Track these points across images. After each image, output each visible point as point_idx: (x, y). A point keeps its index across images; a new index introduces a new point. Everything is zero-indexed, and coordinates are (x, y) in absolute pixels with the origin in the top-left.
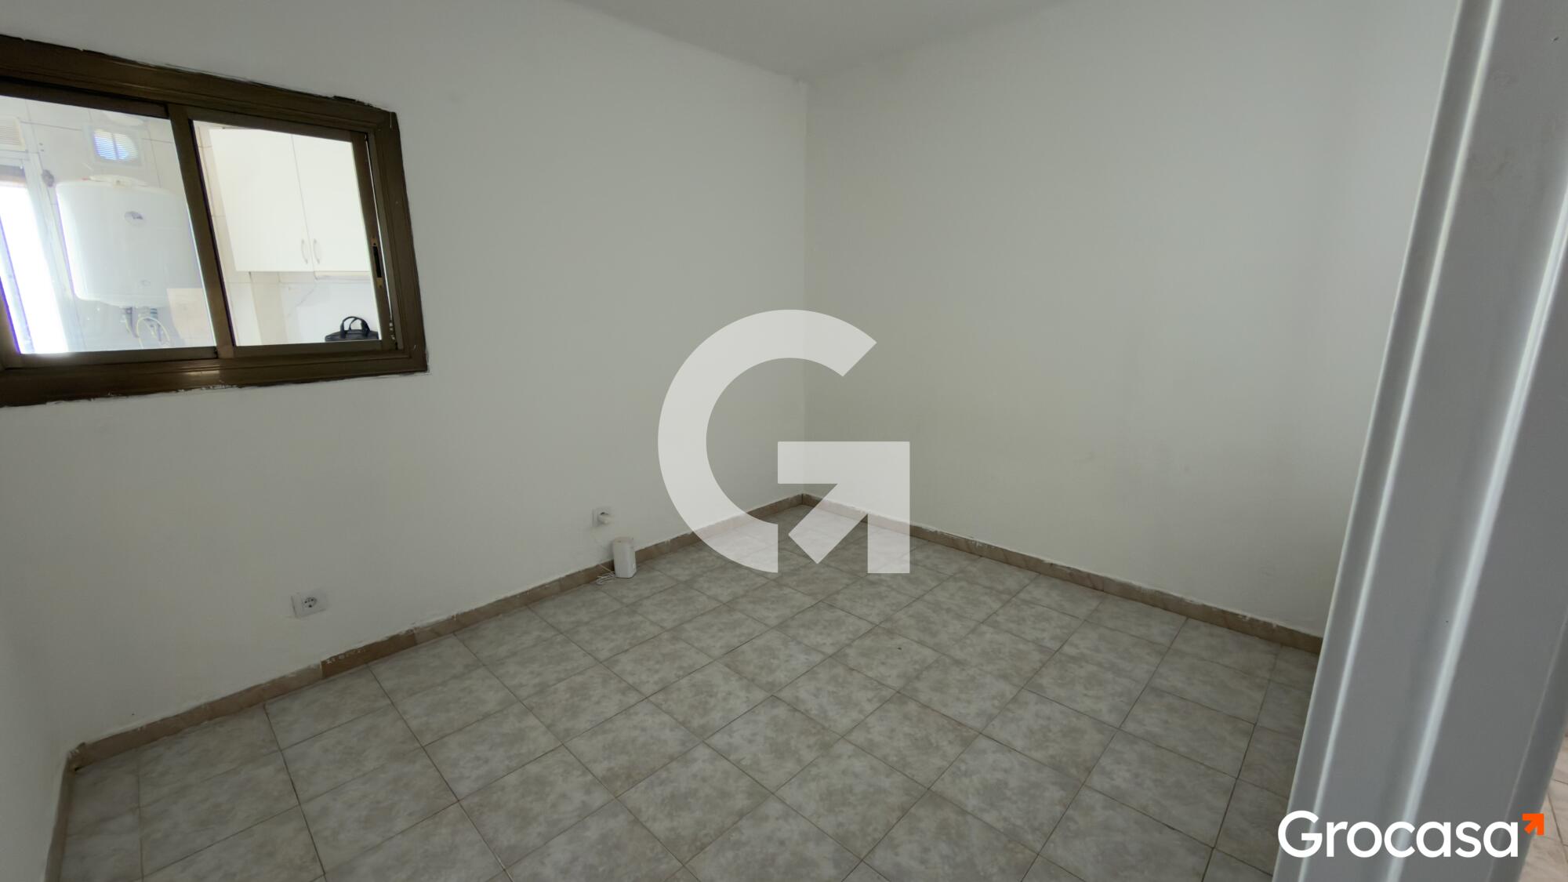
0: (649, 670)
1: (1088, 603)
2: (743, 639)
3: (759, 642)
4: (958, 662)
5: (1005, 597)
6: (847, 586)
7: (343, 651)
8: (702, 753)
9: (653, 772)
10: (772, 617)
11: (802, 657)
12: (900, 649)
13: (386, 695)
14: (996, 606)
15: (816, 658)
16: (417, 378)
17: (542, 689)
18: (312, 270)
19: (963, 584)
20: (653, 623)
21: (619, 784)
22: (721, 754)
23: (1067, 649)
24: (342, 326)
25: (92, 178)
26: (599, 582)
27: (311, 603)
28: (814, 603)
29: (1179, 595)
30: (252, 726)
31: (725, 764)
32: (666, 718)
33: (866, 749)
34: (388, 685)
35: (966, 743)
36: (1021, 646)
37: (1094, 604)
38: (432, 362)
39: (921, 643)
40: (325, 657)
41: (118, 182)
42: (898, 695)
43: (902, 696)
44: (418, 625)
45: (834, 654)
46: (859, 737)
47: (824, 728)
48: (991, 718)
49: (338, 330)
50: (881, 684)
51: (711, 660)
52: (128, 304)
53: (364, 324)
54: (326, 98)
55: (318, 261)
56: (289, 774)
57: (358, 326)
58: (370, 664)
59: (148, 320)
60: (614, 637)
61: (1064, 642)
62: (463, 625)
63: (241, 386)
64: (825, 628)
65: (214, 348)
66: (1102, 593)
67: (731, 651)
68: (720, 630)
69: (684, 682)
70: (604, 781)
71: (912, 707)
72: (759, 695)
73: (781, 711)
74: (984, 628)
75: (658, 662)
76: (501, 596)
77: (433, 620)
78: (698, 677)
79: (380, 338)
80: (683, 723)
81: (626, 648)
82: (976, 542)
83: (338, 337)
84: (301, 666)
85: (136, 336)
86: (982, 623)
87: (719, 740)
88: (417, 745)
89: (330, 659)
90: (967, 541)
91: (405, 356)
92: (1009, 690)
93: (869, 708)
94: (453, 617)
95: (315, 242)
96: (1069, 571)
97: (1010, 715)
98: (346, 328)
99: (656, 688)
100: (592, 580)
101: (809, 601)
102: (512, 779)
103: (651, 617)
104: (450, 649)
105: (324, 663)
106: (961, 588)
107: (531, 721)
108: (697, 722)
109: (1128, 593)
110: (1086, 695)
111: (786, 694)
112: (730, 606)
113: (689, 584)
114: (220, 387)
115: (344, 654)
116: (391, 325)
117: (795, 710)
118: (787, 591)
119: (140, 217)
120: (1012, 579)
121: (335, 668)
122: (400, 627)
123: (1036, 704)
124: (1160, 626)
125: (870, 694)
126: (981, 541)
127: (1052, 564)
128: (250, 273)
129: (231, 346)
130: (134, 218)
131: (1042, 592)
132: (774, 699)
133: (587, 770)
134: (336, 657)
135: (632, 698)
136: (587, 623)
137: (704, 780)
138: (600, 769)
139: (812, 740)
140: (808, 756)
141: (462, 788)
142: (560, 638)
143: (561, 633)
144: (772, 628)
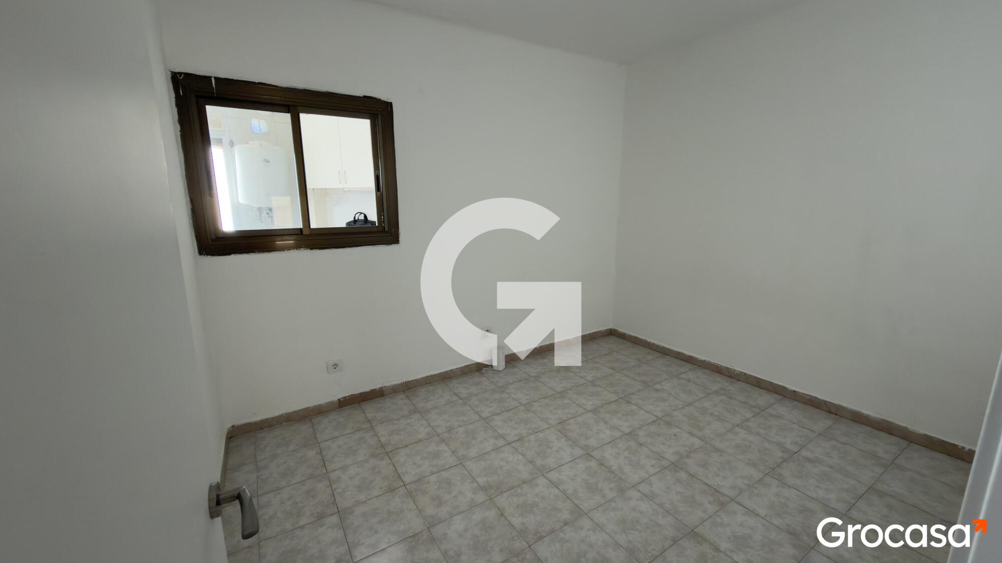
0: (512, 427)
1: (823, 422)
2: (569, 416)
3: (580, 419)
4: (717, 450)
5: (758, 411)
6: (639, 391)
7: (348, 395)
8: (542, 481)
9: (512, 488)
10: (589, 405)
11: (608, 432)
12: (675, 435)
13: (369, 421)
14: (749, 415)
15: (617, 434)
16: (393, 248)
17: (450, 430)
18: (342, 187)
19: (724, 398)
20: (515, 399)
21: (492, 491)
22: (555, 484)
23: (804, 453)
24: (355, 218)
25: (250, 143)
26: (483, 371)
27: (335, 366)
28: (616, 399)
29: (904, 425)
30: (304, 429)
31: (556, 491)
32: (521, 457)
33: (649, 497)
34: (369, 416)
35: (722, 505)
36: (767, 445)
37: (829, 423)
38: (401, 239)
39: (691, 433)
40: (340, 397)
41: (260, 144)
42: (672, 465)
43: (676, 466)
44: (386, 385)
45: (630, 433)
46: (644, 488)
47: (621, 478)
48: (741, 491)
49: (353, 219)
50: (660, 456)
51: (549, 426)
52: (260, 206)
53: (365, 217)
54: (360, 97)
55: (346, 182)
56: (322, 456)
57: (362, 217)
58: (361, 403)
59: (268, 213)
60: (491, 405)
61: (803, 447)
62: (408, 388)
63: (311, 249)
64: (624, 415)
65: (301, 229)
66: (835, 416)
67: (562, 422)
68: (555, 409)
69: (532, 438)
70: (485, 489)
71: (682, 475)
72: (579, 452)
73: (593, 464)
74: (737, 429)
75: (516, 423)
76: (429, 374)
77: (394, 383)
78: (541, 435)
79: (377, 225)
80: (531, 462)
81: (498, 412)
82: (735, 370)
83: (352, 224)
84: (329, 399)
85: (262, 222)
86: (738, 426)
87: (553, 476)
88: (384, 451)
89: (342, 398)
90: (728, 369)
91: (388, 235)
92: (757, 475)
93: (652, 471)
94: (403, 383)
95: (345, 172)
96: (808, 398)
97: (756, 492)
98: (356, 219)
99: (516, 438)
100: (479, 370)
101: (613, 397)
102: (433, 478)
103: (513, 396)
104: (400, 400)
105: (339, 400)
106: (722, 400)
107: (443, 447)
108: (539, 462)
109: (858, 418)
110: (818, 486)
111: (596, 454)
112: (562, 394)
113: (537, 378)
114: (302, 249)
115: (349, 396)
116: (382, 217)
117: (602, 464)
118: (599, 389)
119: (268, 162)
120: (763, 399)
121: (346, 403)
122: (377, 385)
123: (778, 487)
124: (884, 446)
125: (653, 462)
126: (739, 370)
127: (795, 391)
128: (313, 189)
129: (308, 229)
130: (266, 162)
131: (784, 409)
132: (588, 456)
133: (474, 480)
134: (345, 397)
135: (501, 442)
136: (476, 395)
137: (543, 498)
138: (481, 480)
139: (612, 485)
140: (610, 495)
141: (407, 479)
142: (460, 402)
143: (461, 399)
144: (589, 411)
